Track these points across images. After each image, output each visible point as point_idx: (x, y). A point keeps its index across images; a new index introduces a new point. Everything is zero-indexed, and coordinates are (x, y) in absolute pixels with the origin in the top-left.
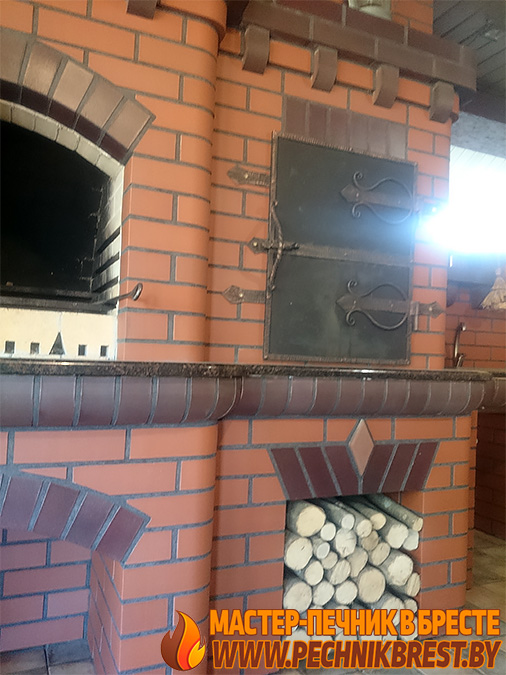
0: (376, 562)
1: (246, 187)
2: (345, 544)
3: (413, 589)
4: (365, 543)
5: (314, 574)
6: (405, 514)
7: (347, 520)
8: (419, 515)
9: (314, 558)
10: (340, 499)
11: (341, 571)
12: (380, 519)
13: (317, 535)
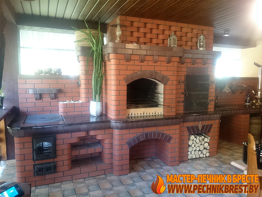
0: (202, 144)
1: (181, 84)
2: (198, 141)
3: (208, 148)
4: (201, 141)
5: (193, 146)
6: (207, 136)
7: (198, 137)
8: (209, 136)
9: (193, 143)
10: (196, 134)
11: (197, 145)
12: (203, 137)
13: (193, 140)
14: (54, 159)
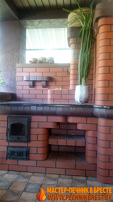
14: (27, 143)
